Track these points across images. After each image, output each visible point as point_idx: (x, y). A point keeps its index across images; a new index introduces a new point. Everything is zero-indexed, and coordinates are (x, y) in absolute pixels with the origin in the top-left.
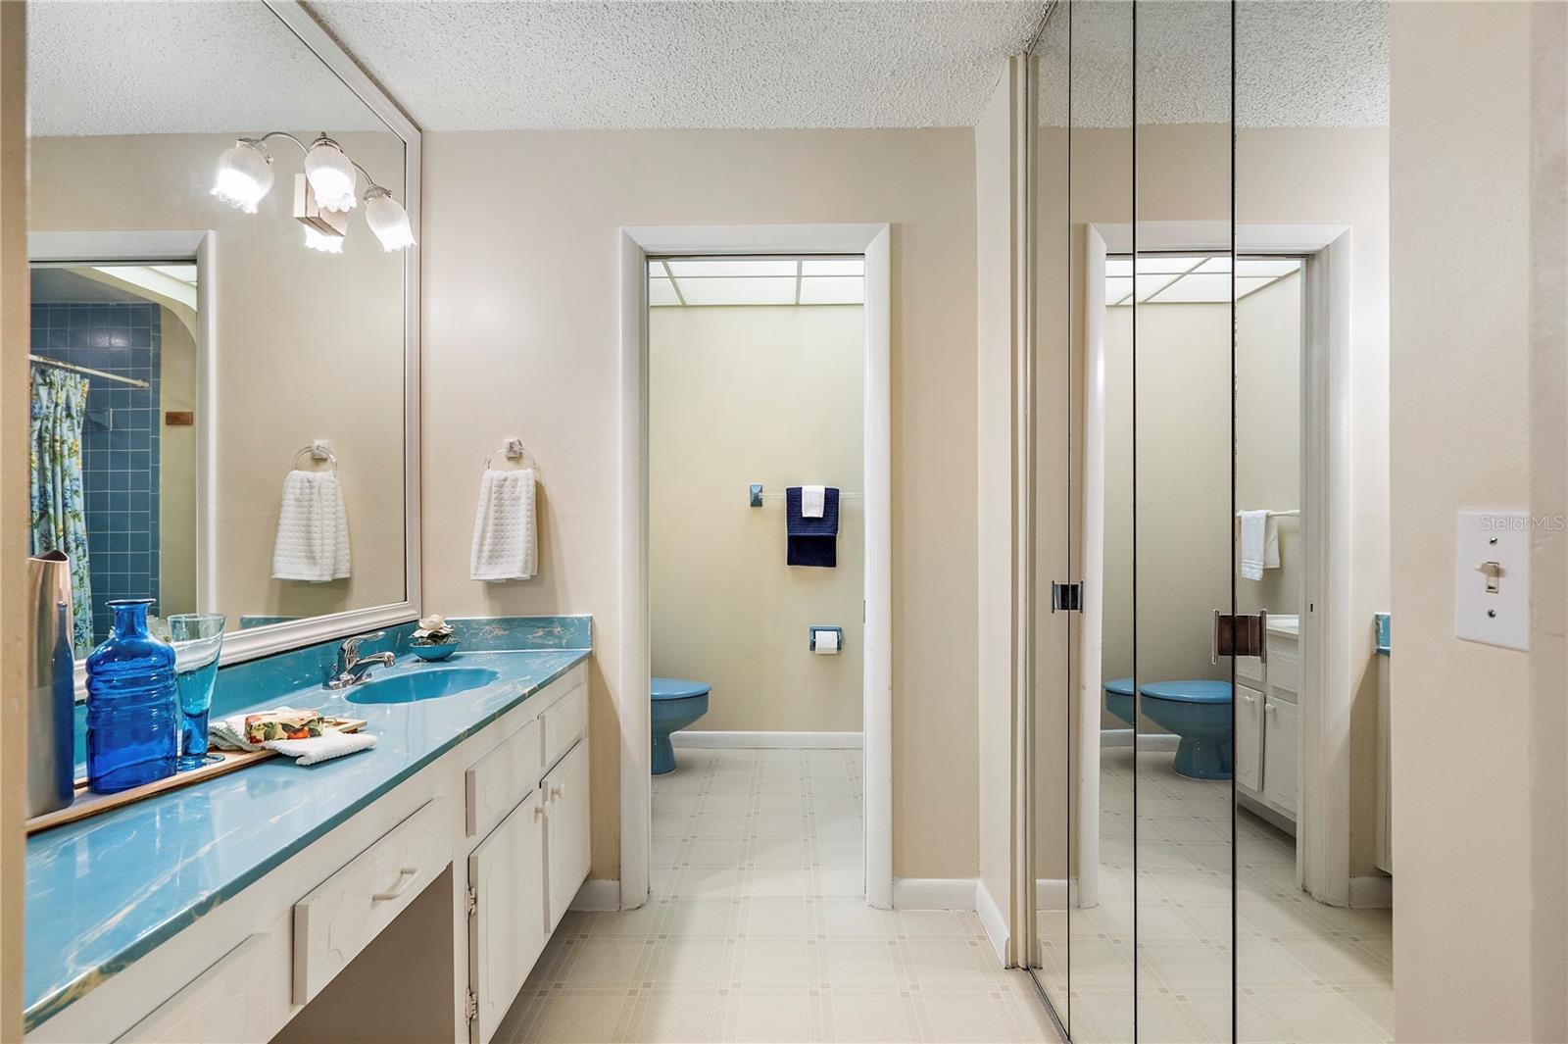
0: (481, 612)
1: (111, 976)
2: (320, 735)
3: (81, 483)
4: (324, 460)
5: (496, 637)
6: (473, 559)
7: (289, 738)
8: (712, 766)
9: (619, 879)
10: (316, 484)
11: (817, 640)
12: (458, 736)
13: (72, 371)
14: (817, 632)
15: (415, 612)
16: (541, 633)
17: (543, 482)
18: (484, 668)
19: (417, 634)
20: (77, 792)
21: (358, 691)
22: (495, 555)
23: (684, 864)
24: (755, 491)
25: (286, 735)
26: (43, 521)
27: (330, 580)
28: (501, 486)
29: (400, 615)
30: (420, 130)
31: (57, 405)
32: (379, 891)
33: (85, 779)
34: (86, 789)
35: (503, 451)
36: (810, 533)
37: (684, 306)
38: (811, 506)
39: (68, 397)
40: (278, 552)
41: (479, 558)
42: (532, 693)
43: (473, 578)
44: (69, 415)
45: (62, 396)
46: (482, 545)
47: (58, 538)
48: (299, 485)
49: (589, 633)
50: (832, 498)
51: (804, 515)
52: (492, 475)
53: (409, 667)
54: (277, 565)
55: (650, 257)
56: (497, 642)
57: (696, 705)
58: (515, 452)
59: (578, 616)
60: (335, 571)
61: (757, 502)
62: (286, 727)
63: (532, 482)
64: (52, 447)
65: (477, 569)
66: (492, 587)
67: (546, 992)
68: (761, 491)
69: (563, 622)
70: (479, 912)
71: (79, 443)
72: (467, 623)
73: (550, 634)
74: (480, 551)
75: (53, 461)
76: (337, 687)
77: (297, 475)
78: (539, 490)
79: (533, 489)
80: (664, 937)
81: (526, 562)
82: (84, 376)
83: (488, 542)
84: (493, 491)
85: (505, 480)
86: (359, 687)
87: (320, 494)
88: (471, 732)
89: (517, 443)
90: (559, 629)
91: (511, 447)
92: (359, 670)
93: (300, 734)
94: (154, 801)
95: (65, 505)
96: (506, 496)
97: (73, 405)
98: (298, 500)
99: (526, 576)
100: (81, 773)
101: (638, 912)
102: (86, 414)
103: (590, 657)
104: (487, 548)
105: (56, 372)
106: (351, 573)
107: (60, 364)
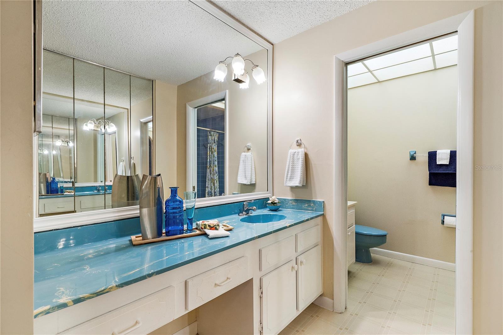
0: (289, 196)
1: (120, 288)
2: (218, 230)
3: (217, 158)
4: (250, 149)
5: (293, 205)
6: (285, 179)
7: (210, 229)
8: (389, 265)
9: (333, 300)
10: (247, 156)
11: (445, 220)
12: (254, 237)
13: (215, 132)
14: (445, 216)
15: (270, 195)
16: (307, 205)
17: (308, 153)
18: (284, 215)
19: (268, 202)
20: (163, 235)
21: (246, 217)
22: (291, 178)
23: (364, 302)
24: (412, 153)
25: (209, 228)
26: (210, 168)
27: (249, 184)
28: (294, 155)
29: (266, 195)
30: (272, 44)
31: (212, 140)
32: (217, 282)
33: (165, 232)
34: (165, 234)
35: (295, 143)
36: (441, 171)
37: (379, 82)
38: (442, 159)
39: (214, 138)
40: (238, 176)
41: (287, 178)
42: (290, 226)
43: (285, 185)
44: (215, 142)
45: (213, 137)
46: (287, 174)
47: (212, 171)
48: (243, 157)
49: (323, 207)
50: (453, 155)
51: (437, 163)
52: (291, 151)
53: (265, 212)
54: (238, 179)
55: (347, 64)
56: (293, 206)
57: (381, 240)
58: (299, 143)
59: (319, 200)
60: (251, 181)
61: (413, 158)
62: (209, 226)
63: (303, 153)
64: (211, 150)
65: (286, 182)
66: (292, 188)
67: (299, 331)
68: (415, 153)
69: (314, 202)
70: (263, 297)
71: (216, 149)
72: (285, 199)
73: (309, 206)
74: (287, 176)
75: (212, 153)
76: (241, 215)
77: (243, 154)
78: (306, 155)
79: (303, 155)
80: (347, 329)
81: (301, 180)
82: (217, 132)
83: (289, 173)
84: (291, 156)
85: (295, 153)
86: (247, 216)
87: (248, 159)
88: (259, 237)
89: (300, 140)
90: (313, 205)
91: (297, 141)
92: (247, 211)
93: (213, 229)
94: (174, 240)
95: (214, 164)
96: (295, 158)
97: (215, 139)
98: (243, 161)
99: (300, 185)
100: (164, 231)
101: (340, 314)
102: (218, 142)
103: (323, 215)
104: (289, 175)
105: (212, 132)
106: (256, 182)
107: (213, 130)
